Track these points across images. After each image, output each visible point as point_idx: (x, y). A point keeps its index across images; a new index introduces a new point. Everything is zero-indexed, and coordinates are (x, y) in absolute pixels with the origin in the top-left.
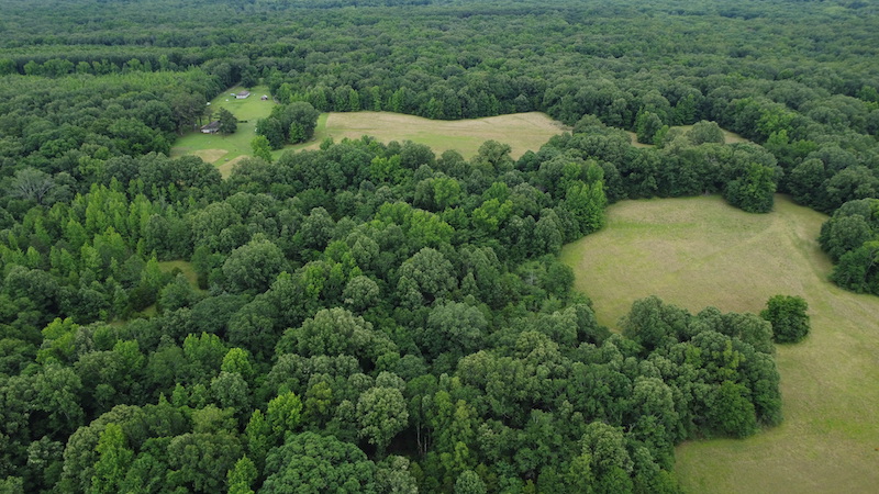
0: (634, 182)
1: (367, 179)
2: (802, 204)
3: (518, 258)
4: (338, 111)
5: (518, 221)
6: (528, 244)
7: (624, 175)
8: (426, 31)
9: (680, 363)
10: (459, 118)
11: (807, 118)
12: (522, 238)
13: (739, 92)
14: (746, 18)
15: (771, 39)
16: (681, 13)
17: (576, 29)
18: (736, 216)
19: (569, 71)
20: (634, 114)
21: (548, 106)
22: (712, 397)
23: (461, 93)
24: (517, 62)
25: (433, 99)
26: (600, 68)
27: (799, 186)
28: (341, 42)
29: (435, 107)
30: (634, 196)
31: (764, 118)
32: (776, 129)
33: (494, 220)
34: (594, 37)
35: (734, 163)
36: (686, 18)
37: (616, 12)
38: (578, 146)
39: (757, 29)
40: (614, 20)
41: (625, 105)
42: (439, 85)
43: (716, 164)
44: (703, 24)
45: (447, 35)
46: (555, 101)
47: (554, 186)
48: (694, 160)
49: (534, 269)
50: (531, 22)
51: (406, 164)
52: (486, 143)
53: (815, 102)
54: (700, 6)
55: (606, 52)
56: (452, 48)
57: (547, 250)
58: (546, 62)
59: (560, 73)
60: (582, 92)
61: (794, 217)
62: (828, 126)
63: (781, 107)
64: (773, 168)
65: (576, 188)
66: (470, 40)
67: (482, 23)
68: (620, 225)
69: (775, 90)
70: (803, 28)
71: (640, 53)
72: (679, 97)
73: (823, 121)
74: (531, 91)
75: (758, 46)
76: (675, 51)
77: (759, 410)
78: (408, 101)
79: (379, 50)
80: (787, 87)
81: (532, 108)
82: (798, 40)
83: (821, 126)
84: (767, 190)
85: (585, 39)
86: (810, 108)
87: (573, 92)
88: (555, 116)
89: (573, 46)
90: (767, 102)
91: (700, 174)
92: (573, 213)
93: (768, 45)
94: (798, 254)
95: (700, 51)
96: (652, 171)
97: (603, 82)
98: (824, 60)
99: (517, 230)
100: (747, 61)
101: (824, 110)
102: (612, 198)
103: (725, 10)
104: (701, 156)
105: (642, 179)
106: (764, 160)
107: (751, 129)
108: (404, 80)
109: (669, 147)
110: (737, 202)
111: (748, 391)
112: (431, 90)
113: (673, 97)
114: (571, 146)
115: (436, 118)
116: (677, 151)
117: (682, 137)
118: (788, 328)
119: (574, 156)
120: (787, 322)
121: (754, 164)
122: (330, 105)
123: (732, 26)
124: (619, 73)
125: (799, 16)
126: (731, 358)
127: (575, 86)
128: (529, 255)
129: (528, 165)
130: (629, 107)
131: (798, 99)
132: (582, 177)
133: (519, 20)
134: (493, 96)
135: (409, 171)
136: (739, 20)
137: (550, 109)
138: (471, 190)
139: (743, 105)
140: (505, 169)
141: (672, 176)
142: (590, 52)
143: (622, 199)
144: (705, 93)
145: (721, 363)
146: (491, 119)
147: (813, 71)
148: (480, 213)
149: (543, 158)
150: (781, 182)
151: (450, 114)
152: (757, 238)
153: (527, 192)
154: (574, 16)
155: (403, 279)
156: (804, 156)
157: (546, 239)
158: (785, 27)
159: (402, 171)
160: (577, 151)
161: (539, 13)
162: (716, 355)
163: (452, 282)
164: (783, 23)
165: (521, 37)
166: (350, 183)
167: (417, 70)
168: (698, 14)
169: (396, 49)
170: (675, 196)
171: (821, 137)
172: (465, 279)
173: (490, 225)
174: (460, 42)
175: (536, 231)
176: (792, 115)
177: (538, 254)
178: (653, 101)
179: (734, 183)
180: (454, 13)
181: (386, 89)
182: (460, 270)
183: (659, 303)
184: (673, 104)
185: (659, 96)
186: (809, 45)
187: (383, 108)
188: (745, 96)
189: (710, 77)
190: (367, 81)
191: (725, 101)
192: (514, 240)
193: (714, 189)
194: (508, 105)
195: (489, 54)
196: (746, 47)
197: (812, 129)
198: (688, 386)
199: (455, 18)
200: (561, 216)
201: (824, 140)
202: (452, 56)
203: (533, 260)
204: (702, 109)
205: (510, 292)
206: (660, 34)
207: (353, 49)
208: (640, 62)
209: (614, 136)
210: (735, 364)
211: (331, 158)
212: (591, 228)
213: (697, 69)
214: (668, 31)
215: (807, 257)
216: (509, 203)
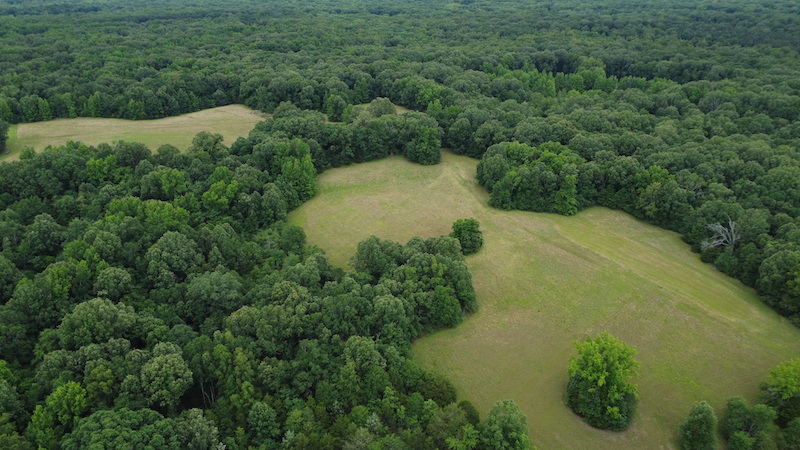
0: (337, 153)
1: (85, 181)
2: (460, 154)
3: (252, 229)
4: (27, 121)
5: (246, 198)
6: (258, 216)
7: (326, 148)
8: (105, 37)
9: (403, 280)
10: (162, 116)
11: (451, 89)
12: (252, 212)
13: (400, 73)
14: (391, 15)
15: (413, 30)
16: (339, 12)
17: (254, 29)
18: (416, 169)
19: (257, 65)
20: (322, 98)
21: (245, 97)
22: (430, 300)
23: (160, 92)
24: (207, 60)
25: (132, 101)
26: (283, 62)
27: (456, 140)
28: (12, 52)
29: (136, 108)
30: (336, 164)
31: (422, 92)
32: (432, 99)
33: (224, 200)
34: (272, 35)
35: (407, 128)
36: (344, 16)
37: (285, 13)
38: (282, 129)
39: (401, 23)
40: (284, 20)
41: (313, 90)
42: (134, 87)
43: (395, 131)
44: (358, 21)
45: (129, 39)
46: (251, 93)
47: (269, 164)
48: (378, 129)
49: (269, 236)
50: (210, 25)
51: (122, 162)
52: (199, 135)
53: (454, 76)
54: (353, 6)
55: (285, 48)
56: (138, 52)
57: (275, 218)
58: (233, 60)
59: (249, 67)
60: (274, 83)
61: (457, 164)
62: (466, 93)
63: (432, 82)
64: (436, 129)
65: (289, 164)
66: (154, 43)
67: (161, 27)
68: (330, 190)
69: (425, 70)
70: (434, 21)
71: (314, 47)
72: (354, 81)
73: (462, 90)
74: (227, 86)
75: (405, 36)
76: (342, 44)
77: (463, 303)
78: (105, 105)
79: (59, 58)
80: (433, 66)
81: (231, 101)
82: (432, 31)
83: (462, 94)
84: (434, 146)
85: (264, 38)
86: (452, 81)
87: (266, 83)
88: (253, 106)
89: (255, 44)
90: (421, 79)
91: (384, 140)
92: (291, 184)
93: (412, 36)
94: (465, 190)
95: (361, 43)
96: (348, 142)
97: (290, 74)
98: (453, 45)
99: (247, 206)
100: (399, 49)
101: (461, 82)
102: (320, 169)
103: (373, 8)
104: (382, 125)
105: (341, 150)
106: (429, 123)
107: (413, 102)
108: (96, 84)
109: (356, 122)
110: (416, 158)
111: (453, 291)
112: (128, 92)
113: (350, 81)
114: (276, 129)
115: (138, 118)
116: (363, 123)
117: (365, 112)
118: (469, 242)
119: (281, 137)
120: (468, 238)
121: (422, 127)
122: (18, 116)
123: (382, 21)
124: (301, 65)
125: (429, 12)
126: (437, 270)
127: (266, 78)
128: (261, 225)
129: (242, 150)
130: (316, 92)
131: (442, 76)
132: (292, 153)
133: (198, 23)
134: (192, 93)
135: (128, 169)
136: (386, 16)
137: (247, 101)
138: (194, 178)
139: (404, 83)
140: (221, 156)
141: (363, 144)
142: (271, 48)
143: (328, 168)
144: (374, 76)
145: (431, 274)
146: (194, 115)
147: (448, 54)
148: (210, 195)
149: (254, 142)
150: (443, 138)
151: (153, 112)
152: (435, 183)
153: (248, 172)
154: (248, 17)
155: (153, 264)
156: (455, 117)
157: (274, 208)
158: (420, 21)
159: (121, 169)
160: (282, 133)
161: (215, 16)
162: (426, 269)
163: (199, 258)
164: (418, 17)
165: (204, 38)
166: (66, 187)
167: (107, 74)
168: (353, 12)
169: (78, 56)
170: (368, 160)
171: (464, 102)
172: (211, 253)
173: (222, 204)
174: (145, 46)
175: (263, 204)
176: (441, 87)
177: (269, 223)
178: (335, 86)
179: (410, 144)
180: (129, 18)
181: (78, 95)
182: (204, 247)
183: (377, 240)
184: (351, 87)
185: (338, 81)
186: (441, 34)
187: (79, 114)
188: (404, 76)
189: (375, 63)
190: (55, 88)
191: (390, 81)
192: (246, 215)
193: (397, 150)
194: (207, 100)
195: (179, 55)
196: (396, 38)
197: (456, 97)
198: (412, 297)
199: (132, 23)
200: (282, 188)
201: (466, 104)
202: (140, 59)
203: (265, 228)
204: (374, 89)
205: (253, 258)
206: (327, 30)
207: (28, 58)
208: (316, 55)
209: (311, 117)
210: (440, 273)
211: (40, 166)
212: (308, 195)
213: (362, 57)
214: (332, 27)
215: (471, 192)
216: (235, 184)
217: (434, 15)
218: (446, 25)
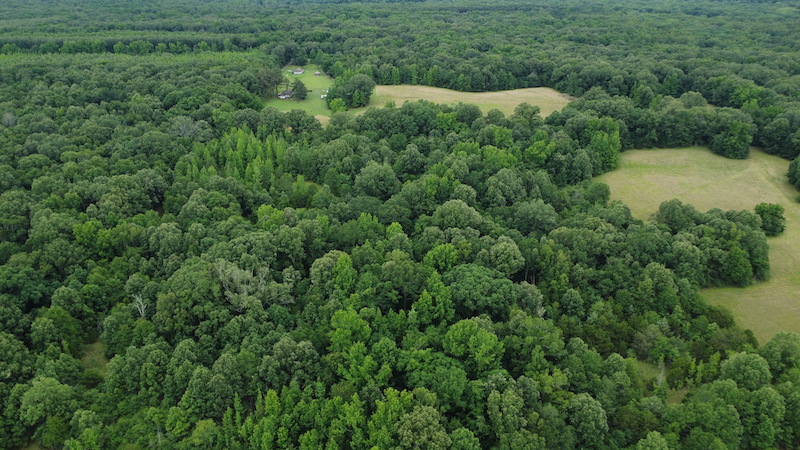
0: (641, 136)
1: (435, 128)
3: (561, 183)
4: (382, 84)
5: (561, 157)
6: (568, 174)
7: (631, 130)
9: (700, 236)
10: (483, 90)
11: (772, 91)
12: (564, 169)
13: (715, 72)
14: (709, 16)
15: (733, 33)
16: (650, 11)
19: (569, 54)
20: (630, 88)
21: (555, 82)
22: (724, 257)
23: (485, 70)
24: (523, 48)
25: (462, 75)
26: (593, 53)
28: (369, 30)
29: (464, 81)
30: (638, 146)
31: (737, 91)
32: (750, 97)
33: (543, 155)
34: (582, 29)
35: (718, 121)
36: (657, 15)
38: (593, 108)
39: (720, 25)
41: (622, 80)
42: (461, 66)
43: (704, 122)
44: (671, 21)
45: (455, 26)
46: (561, 78)
47: (580, 135)
48: (687, 119)
49: (577, 190)
51: (460, 119)
52: (520, 106)
53: (779, 79)
54: (667, 5)
55: (595, 41)
56: (463, 36)
57: (582, 178)
58: (547, 48)
59: (560, 55)
60: (586, 70)
61: (766, 162)
62: (790, 97)
63: (751, 83)
64: (750, 125)
65: (599, 137)
66: (476, 30)
67: (480, 17)
68: (631, 166)
69: (744, 71)
70: (761, 25)
71: (623, 42)
72: (665, 76)
73: (786, 94)
74: (540, 71)
75: (723, 38)
76: (652, 42)
77: (755, 269)
78: (440, 77)
79: (404, 37)
80: (755, 68)
81: (542, 84)
82: (757, 34)
83: (784, 97)
84: (744, 141)
85: (575, 31)
86: (773, 84)
87: (578, 70)
88: (562, 90)
89: (566, 36)
90: (739, 79)
91: (691, 130)
93: (731, 38)
94: (772, 185)
95: (673, 42)
96: (654, 127)
97: (600, 64)
98: (780, 50)
99: (561, 163)
100: (715, 50)
101: (786, 85)
102: (623, 150)
103: (689, 9)
104: (692, 116)
105: (646, 133)
106: (743, 119)
107: (724, 99)
108: (434, 59)
109: (665, 111)
110: (721, 151)
112: (460, 68)
113: (661, 75)
114: (587, 108)
115: (464, 90)
116: (672, 112)
117: (675, 104)
118: (770, 225)
119: (592, 115)
120: (769, 221)
121: (735, 121)
122: (379, 79)
123: (698, 22)
124: (610, 56)
125: (755, 15)
126: (735, 235)
127: (578, 65)
128: (569, 182)
129: (556, 121)
130: (625, 82)
131: (763, 79)
132: (602, 128)
133: (511, 15)
134: (510, 73)
135: (465, 124)
136: (703, 17)
137: (557, 85)
138: (515, 138)
139: (719, 81)
140: (537, 125)
141: (669, 131)
142: (581, 41)
143: (630, 149)
144: (686, 73)
146: (509, 92)
147: (773, 58)
148: (533, 150)
149: (567, 116)
150: (756, 135)
151: (476, 87)
153: (563, 138)
154: (557, 13)
155: (491, 189)
156: (773, 117)
158: (744, 24)
159: (460, 124)
160: (593, 112)
162: (724, 232)
163: (524, 192)
164: (741, 20)
165: (519, 28)
166: (421, 131)
167: (442, 53)
168: (665, 12)
169: (418, 36)
170: (671, 147)
171: (786, 104)
172: (533, 191)
173: (541, 159)
174: (468, 32)
176: (760, 88)
177: (576, 181)
178: (646, 78)
179: (718, 136)
180: (452, 8)
181: (420, 67)
182: (527, 186)
183: (679, 203)
184: (661, 81)
185: (649, 74)
186: (767, 39)
187: (419, 83)
188: (720, 75)
189: (689, 61)
190: (404, 60)
191: (704, 79)
192: (558, 171)
193: (702, 142)
194: (522, 81)
195: (500, 42)
196: (712, 39)
197: (777, 99)
198: (707, 250)
200: (590, 155)
201: (788, 107)
203: (572, 185)
204: (684, 85)
205: (564, 202)
206: (637, 27)
207: (379, 36)
208: (626, 49)
209: (622, 101)
210: (738, 238)
212: (610, 167)
213: (677, 55)
214: (643, 25)
216: (553, 144)
217: (762, 19)
218: (774, 30)
